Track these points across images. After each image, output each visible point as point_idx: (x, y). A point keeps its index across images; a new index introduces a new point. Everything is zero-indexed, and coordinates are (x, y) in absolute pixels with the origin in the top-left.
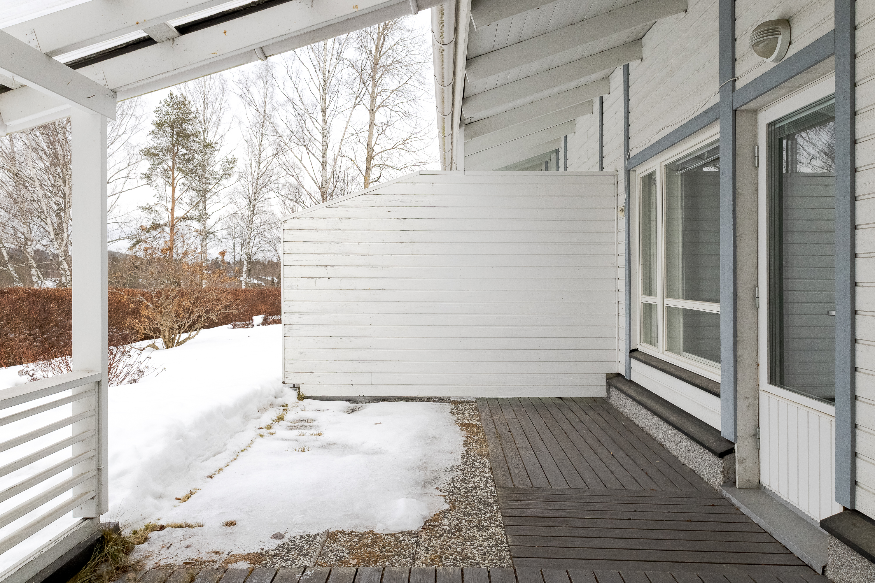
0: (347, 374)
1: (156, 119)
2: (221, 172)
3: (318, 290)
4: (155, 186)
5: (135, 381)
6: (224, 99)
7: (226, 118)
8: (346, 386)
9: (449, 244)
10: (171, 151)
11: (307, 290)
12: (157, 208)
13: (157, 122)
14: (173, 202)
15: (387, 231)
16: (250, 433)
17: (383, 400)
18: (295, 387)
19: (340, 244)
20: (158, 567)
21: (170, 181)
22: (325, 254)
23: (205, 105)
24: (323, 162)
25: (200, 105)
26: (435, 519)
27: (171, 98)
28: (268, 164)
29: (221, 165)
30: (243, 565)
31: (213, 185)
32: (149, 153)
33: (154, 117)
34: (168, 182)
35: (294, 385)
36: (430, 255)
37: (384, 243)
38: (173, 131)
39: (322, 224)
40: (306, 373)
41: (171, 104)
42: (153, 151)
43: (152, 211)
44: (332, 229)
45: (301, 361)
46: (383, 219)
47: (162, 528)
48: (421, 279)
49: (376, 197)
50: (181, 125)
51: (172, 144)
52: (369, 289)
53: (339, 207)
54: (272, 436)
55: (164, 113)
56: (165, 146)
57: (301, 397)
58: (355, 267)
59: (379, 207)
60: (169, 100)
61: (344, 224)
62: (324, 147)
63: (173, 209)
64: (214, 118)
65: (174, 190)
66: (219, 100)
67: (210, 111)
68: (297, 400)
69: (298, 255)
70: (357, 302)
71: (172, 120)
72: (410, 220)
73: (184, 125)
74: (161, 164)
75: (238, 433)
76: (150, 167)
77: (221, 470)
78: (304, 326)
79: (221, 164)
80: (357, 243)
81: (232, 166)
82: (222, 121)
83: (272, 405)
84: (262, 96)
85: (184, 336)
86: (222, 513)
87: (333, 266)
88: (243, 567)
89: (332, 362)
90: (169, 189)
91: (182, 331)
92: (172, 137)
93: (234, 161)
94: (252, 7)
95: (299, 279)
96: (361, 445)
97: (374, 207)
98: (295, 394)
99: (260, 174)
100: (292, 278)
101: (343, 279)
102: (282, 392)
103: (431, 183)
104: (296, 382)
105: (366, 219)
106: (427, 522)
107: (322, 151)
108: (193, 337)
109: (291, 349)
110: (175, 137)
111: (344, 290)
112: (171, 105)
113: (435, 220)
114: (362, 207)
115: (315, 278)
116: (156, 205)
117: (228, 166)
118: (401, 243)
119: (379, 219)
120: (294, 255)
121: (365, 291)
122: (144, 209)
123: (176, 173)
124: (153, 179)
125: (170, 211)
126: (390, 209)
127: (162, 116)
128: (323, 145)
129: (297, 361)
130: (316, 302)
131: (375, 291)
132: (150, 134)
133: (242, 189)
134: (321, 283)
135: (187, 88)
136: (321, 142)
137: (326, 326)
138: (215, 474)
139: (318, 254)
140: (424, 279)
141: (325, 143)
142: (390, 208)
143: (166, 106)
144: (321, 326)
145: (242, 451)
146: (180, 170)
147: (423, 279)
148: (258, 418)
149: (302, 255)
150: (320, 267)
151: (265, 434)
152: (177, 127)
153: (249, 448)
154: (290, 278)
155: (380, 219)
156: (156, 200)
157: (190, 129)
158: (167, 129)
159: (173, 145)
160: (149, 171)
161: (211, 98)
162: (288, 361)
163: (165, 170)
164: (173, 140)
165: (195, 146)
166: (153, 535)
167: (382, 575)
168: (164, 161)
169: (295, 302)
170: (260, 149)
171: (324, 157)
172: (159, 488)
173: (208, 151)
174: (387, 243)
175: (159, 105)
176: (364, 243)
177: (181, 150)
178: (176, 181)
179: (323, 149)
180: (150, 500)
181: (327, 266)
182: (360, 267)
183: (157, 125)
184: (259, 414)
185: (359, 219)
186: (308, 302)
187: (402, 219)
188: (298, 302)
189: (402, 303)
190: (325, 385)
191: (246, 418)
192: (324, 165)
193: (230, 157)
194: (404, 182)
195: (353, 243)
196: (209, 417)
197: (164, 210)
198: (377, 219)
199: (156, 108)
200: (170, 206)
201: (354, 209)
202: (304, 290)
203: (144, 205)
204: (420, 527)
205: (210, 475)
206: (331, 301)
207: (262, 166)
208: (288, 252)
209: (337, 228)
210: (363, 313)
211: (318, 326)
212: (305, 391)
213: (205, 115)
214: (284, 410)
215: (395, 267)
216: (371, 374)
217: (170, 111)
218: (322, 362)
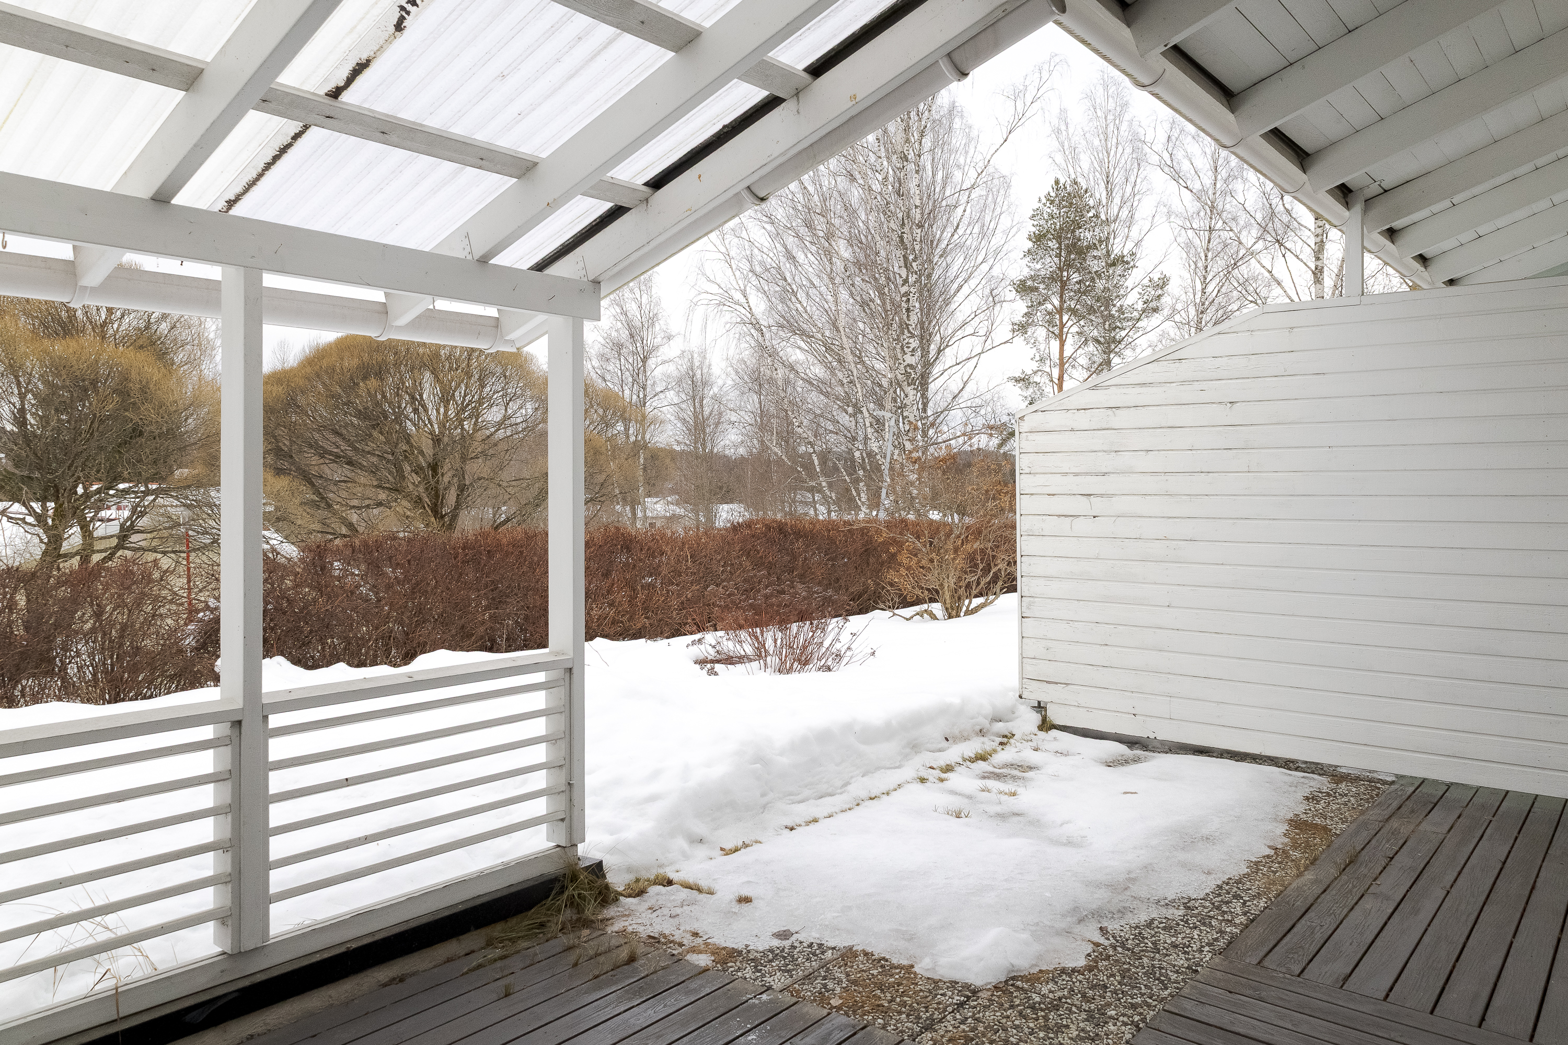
0: (1126, 693)
1: (1034, 229)
2: (1140, 306)
3: (1076, 539)
4: (1032, 341)
5: (829, 669)
6: (1141, 176)
7: (1145, 208)
8: (1124, 715)
9: (1328, 449)
10: (1057, 279)
11: (1058, 538)
12: (1037, 379)
13: (1034, 233)
14: (1062, 364)
15: (1201, 429)
16: (908, 772)
17: (1197, 751)
18: (1040, 707)
19: (1113, 454)
20: (623, 933)
21: (1057, 332)
22: (1087, 474)
23: (1110, 193)
24: (1316, 269)
25: (1100, 192)
26: (1033, 979)
27: (1057, 189)
28: (1221, 284)
29: (1140, 294)
30: (703, 960)
31: (1126, 331)
32: (1023, 288)
33: (1030, 228)
34: (1053, 333)
35: (1039, 703)
36: (1286, 474)
37: (1194, 452)
38: (1060, 244)
39: (1082, 420)
40: (1057, 683)
41: (1057, 199)
42: (1029, 283)
43: (1029, 383)
44: (1099, 427)
45: (1048, 662)
46: (1192, 406)
47: (670, 883)
48: (1267, 522)
49: (1177, 365)
50: (1073, 231)
51: (1058, 268)
52: (1166, 539)
53: (1111, 388)
54: (941, 784)
55: (1046, 216)
56: (1048, 272)
57: (1046, 725)
58: (1140, 497)
59: (1183, 382)
60: (1053, 194)
61: (1121, 419)
62: (1319, 239)
63: (1061, 378)
64: (1124, 213)
65: (1063, 345)
66: (1132, 179)
67: (1117, 200)
68: (1036, 730)
69: (1043, 475)
70: (1143, 563)
71: (1058, 227)
72: (1244, 404)
73: (1077, 233)
74: (1043, 305)
75: (883, 770)
76: (1027, 311)
77: (815, 821)
78: (1054, 600)
79: (1141, 291)
80: (1144, 453)
81: (1160, 292)
82: (1136, 216)
83: (982, 732)
84: (1210, 157)
85: (977, 602)
86: (749, 882)
87: (1102, 495)
88: (701, 962)
89: (1100, 668)
90: (1055, 344)
91: (974, 592)
92: (1059, 256)
93: (1163, 283)
94: (726, 132)
95: (1044, 517)
96: (1062, 825)
97: (1174, 384)
98: (1036, 718)
99: (1207, 303)
100: (1034, 517)
101: (1119, 518)
102: (1013, 713)
103: (1287, 328)
104: (1043, 698)
105: (1159, 408)
106: (1013, 978)
107: (1313, 247)
108: (992, 602)
109: (1033, 640)
110: (1063, 254)
111: (1121, 540)
112: (1057, 202)
113: (1295, 402)
114: (1151, 385)
115: (1071, 516)
116: (1035, 373)
117: (1153, 292)
118: (1225, 451)
119: (1183, 406)
120: (1037, 476)
121: (1158, 541)
122: (1018, 380)
123: (1065, 318)
124: (1030, 331)
125: (1057, 381)
126: (1204, 385)
127: (1042, 222)
128: (1317, 236)
129: (1041, 661)
130: (1073, 560)
131: (1176, 542)
132: (1025, 255)
133: (1178, 333)
134: (1081, 526)
135: (1079, 169)
136: (1313, 230)
137: (1090, 603)
138: (800, 825)
139: (1076, 474)
140: (1275, 522)
141: (1319, 231)
142: (1205, 383)
143: (1048, 205)
144: (1081, 603)
145: (871, 799)
146: (1074, 312)
147: (1271, 522)
148: (940, 750)
149: (1050, 475)
150: (1080, 496)
151: (931, 779)
152: (1067, 238)
153: (885, 797)
154: (1030, 517)
155: (1187, 406)
156: (1035, 366)
157: (1086, 236)
158: (1050, 244)
159: (1060, 269)
160: (1024, 319)
161: (1118, 178)
162: (1028, 660)
163: (1049, 313)
164: (1060, 260)
165: (1095, 266)
166: (654, 890)
167: (855, 1034)
168: (1046, 299)
169: (1039, 558)
170: (1206, 256)
171: (1318, 259)
172: (700, 829)
173: (1119, 270)
174: (1199, 452)
175: (1037, 205)
176: (1157, 453)
177: (1074, 276)
178: (1065, 330)
179: (1316, 244)
180: (681, 843)
181: (1090, 495)
182: (1149, 497)
183: (1035, 240)
184: (945, 744)
185: (1146, 408)
186: (1059, 559)
187: (1228, 404)
188: (1043, 558)
189: (1228, 567)
190: (1089, 709)
191: (915, 747)
192: (1318, 274)
193: (1156, 276)
194: (1232, 330)
195: (1136, 453)
196: (824, 736)
197: (1047, 381)
198: (1179, 407)
199: (1034, 210)
200: (1056, 373)
201: (1138, 389)
202: (1054, 538)
203: (1018, 374)
204: (990, 983)
205: (790, 824)
206: (1097, 558)
207: (1210, 289)
208: (1027, 470)
209: (1107, 427)
210: (1155, 583)
211: (1076, 602)
212: (1056, 715)
213: (1109, 211)
214: (1001, 744)
215: (1215, 497)
216: (1169, 699)
217: (1055, 211)
218: (1082, 666)
